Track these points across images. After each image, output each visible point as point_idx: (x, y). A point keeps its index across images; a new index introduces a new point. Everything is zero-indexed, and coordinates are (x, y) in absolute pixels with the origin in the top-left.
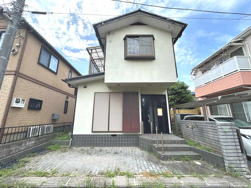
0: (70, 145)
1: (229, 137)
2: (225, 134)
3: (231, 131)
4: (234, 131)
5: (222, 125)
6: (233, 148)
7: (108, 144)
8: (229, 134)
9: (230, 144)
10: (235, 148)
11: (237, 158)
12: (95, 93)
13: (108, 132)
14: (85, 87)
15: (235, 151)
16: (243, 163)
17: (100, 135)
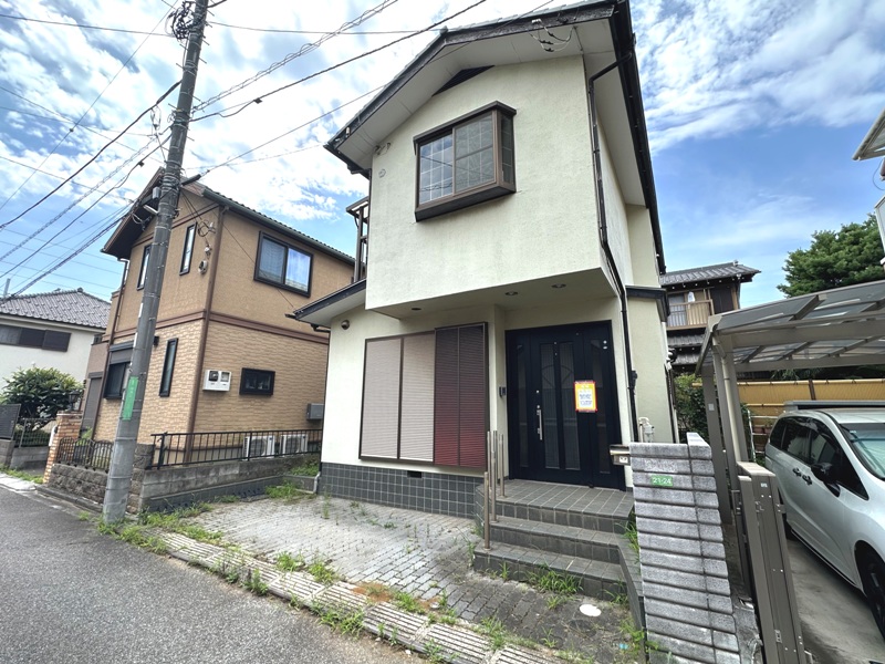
0: (315, 489)
1: (668, 511)
2: (650, 497)
3: (683, 485)
4: (703, 486)
5: (645, 456)
6: (687, 568)
7: (398, 499)
8: (673, 496)
9: (673, 543)
10: (695, 569)
11: (702, 617)
12: (367, 341)
13: (398, 461)
14: (345, 327)
15: (695, 581)
16: (736, 649)
17: (379, 469)
